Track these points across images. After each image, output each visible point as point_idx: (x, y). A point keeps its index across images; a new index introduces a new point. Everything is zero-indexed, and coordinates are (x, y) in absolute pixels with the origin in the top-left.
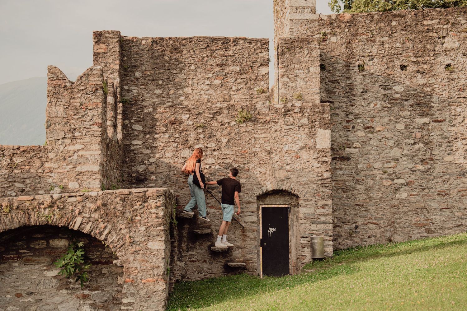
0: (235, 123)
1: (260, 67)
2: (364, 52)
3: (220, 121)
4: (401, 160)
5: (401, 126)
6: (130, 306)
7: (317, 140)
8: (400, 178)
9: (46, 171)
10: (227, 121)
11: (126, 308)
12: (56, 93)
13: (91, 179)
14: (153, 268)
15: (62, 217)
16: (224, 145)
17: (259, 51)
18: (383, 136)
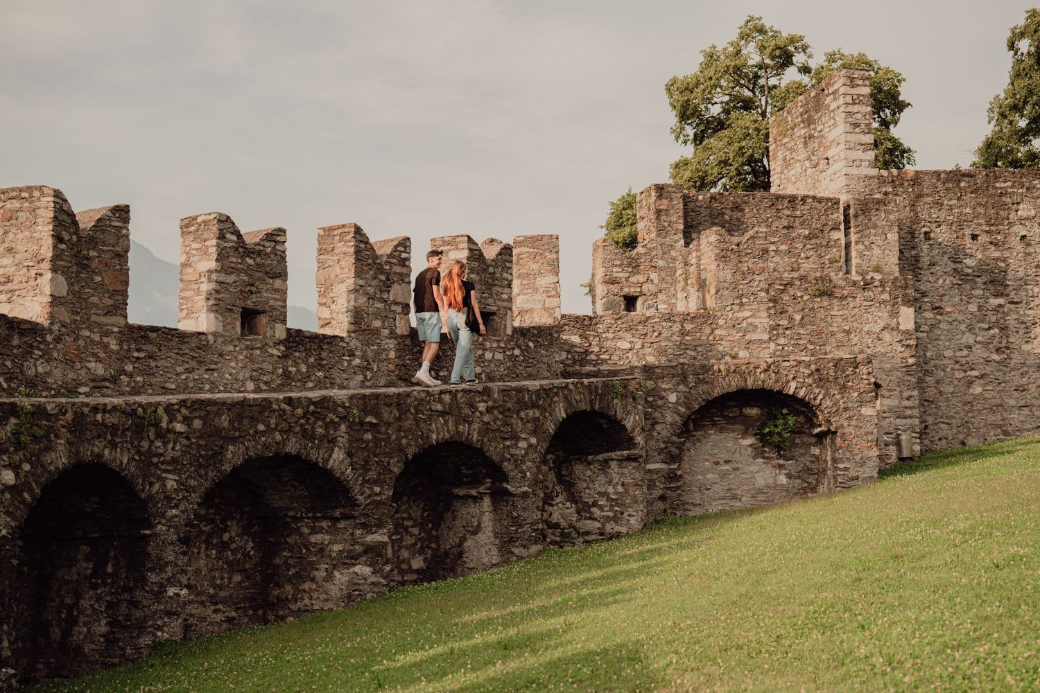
0: (808, 297)
2: (930, 217)
3: (792, 294)
4: (974, 349)
5: (973, 308)
6: (846, 471)
7: (900, 320)
8: (974, 369)
9: (717, 339)
10: (799, 294)
11: (842, 473)
12: (724, 257)
15: (777, 381)
17: (829, 212)
18: (953, 318)
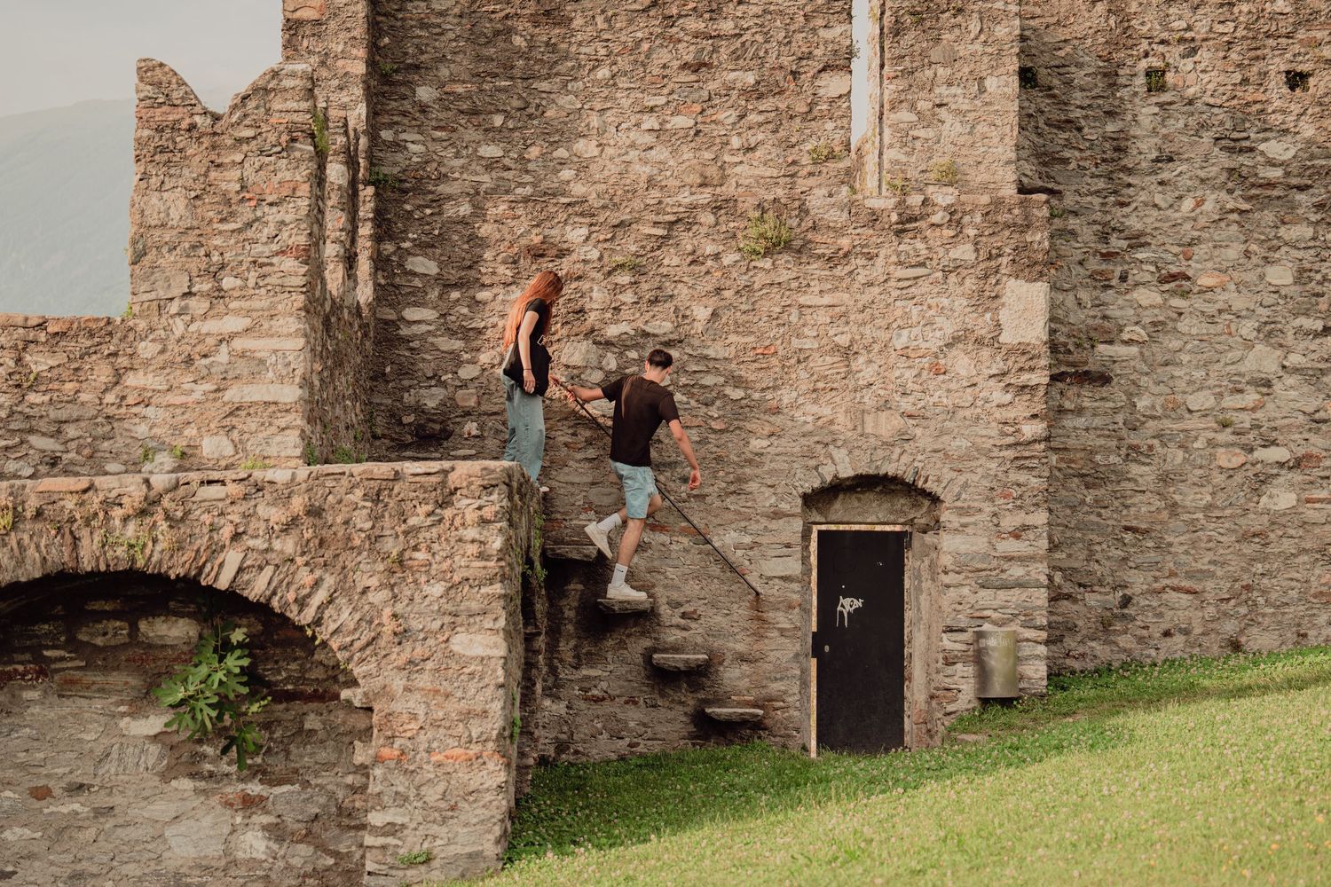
0: (737, 256)
1: (823, 75)
2: (1166, 27)
3: (689, 248)
4: (1278, 386)
5: (1280, 275)
6: (393, 834)
7: (1004, 316)
8: (1274, 443)
9: (130, 400)
10: (710, 249)
11: (381, 841)
12: (162, 150)
13: (273, 429)
14: (466, 716)
16: (699, 327)
17: (820, 22)
18: (1220, 305)
